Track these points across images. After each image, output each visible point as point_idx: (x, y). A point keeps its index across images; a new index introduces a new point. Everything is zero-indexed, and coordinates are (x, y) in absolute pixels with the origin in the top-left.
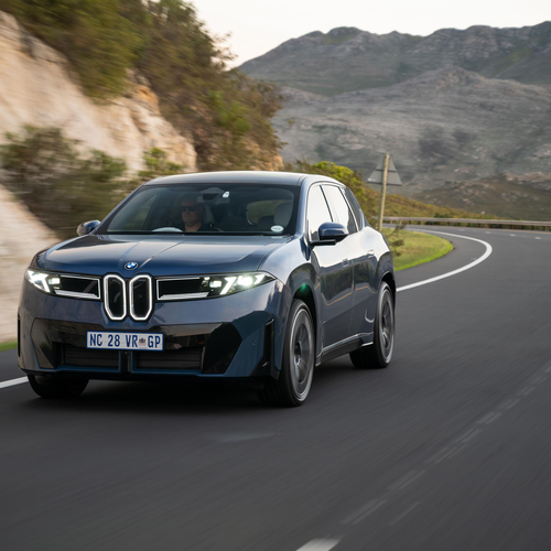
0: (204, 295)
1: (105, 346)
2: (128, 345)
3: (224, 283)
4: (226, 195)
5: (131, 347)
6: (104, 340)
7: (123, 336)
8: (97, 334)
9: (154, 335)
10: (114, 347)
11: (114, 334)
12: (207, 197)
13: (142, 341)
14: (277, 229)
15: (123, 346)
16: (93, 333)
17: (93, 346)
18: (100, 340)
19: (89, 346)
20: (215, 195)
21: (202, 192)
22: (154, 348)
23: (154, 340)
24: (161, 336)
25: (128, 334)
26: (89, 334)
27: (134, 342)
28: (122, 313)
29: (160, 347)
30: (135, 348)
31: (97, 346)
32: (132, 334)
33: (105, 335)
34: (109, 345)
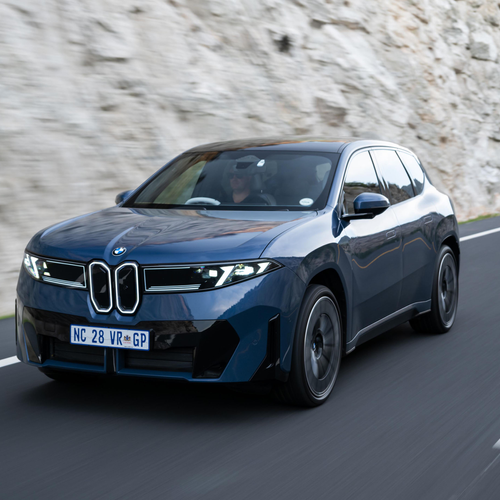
0: (196, 287)
1: (89, 342)
2: (113, 343)
3: (221, 273)
4: (261, 163)
5: (115, 345)
6: (85, 336)
7: (107, 332)
8: (81, 328)
9: (139, 332)
10: (98, 344)
11: (98, 329)
12: (241, 166)
13: (127, 338)
14: (306, 202)
15: (107, 343)
16: (77, 327)
17: (77, 342)
18: (84, 335)
19: (73, 341)
20: (250, 164)
21: (237, 160)
22: (139, 347)
23: (139, 338)
24: (147, 333)
25: (113, 330)
26: (73, 327)
27: (119, 339)
28: (109, 305)
29: (146, 346)
30: (119, 346)
31: (81, 342)
32: (117, 330)
33: (89, 330)
34: (93, 341)
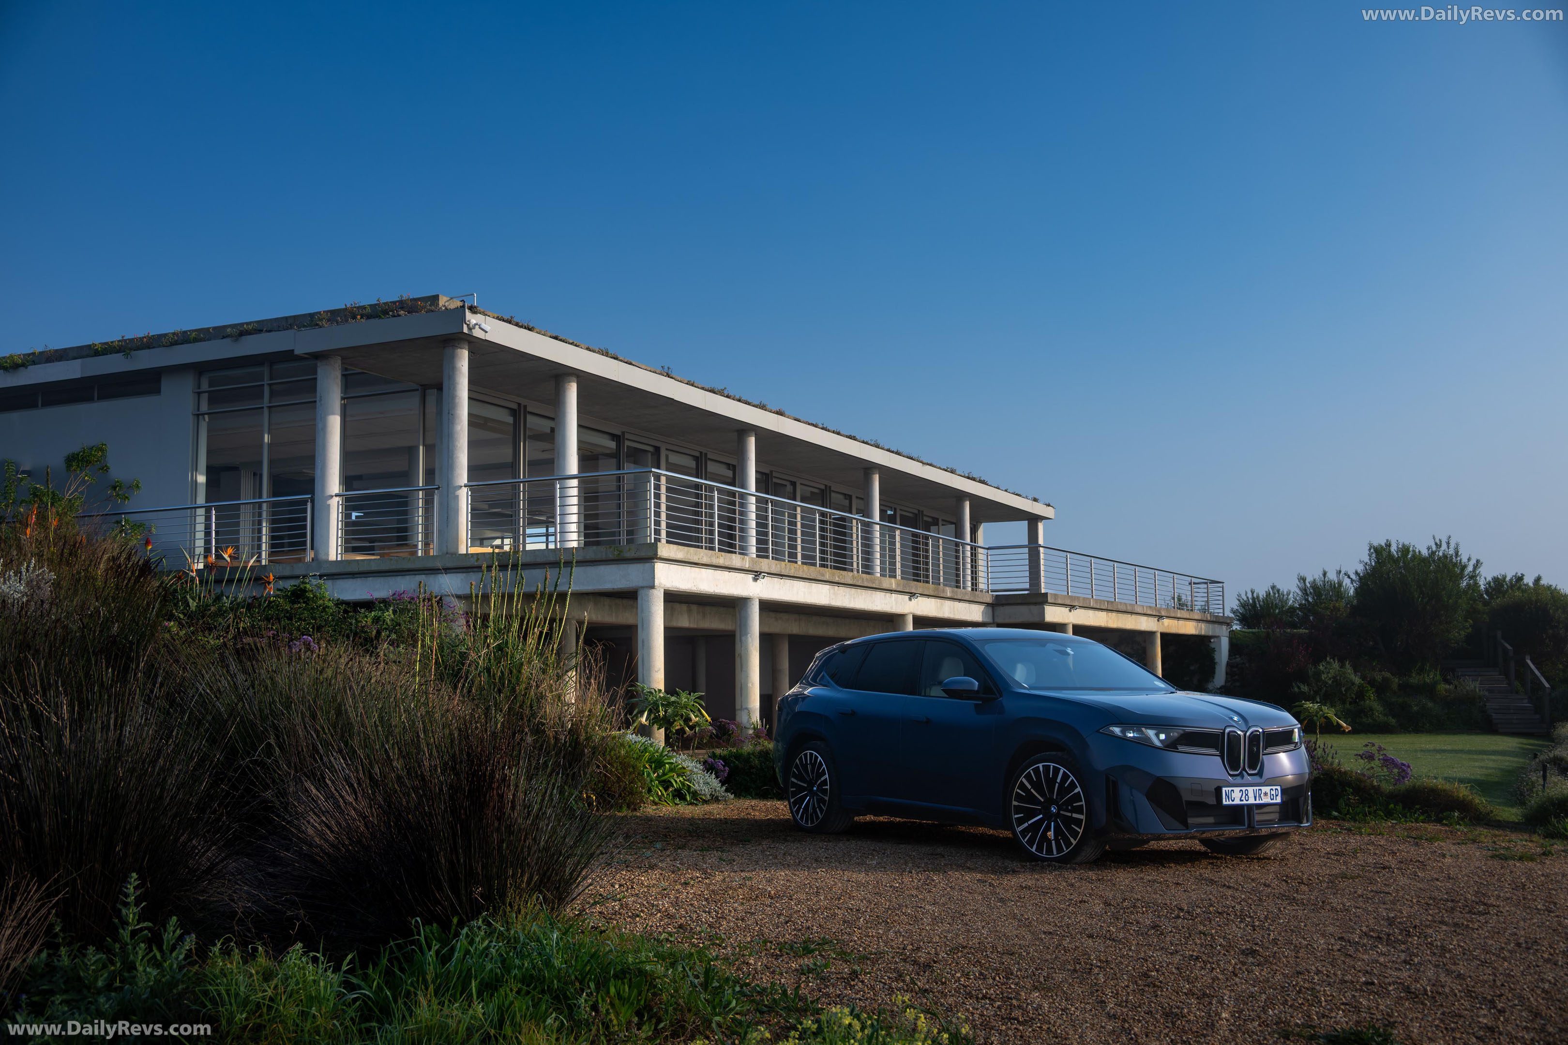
0: (1291, 747)
1: (1237, 802)
2: (1255, 799)
5: (1258, 802)
6: (1234, 796)
7: (1250, 789)
8: (1230, 789)
9: (1274, 788)
10: (1245, 802)
11: (1244, 789)
13: (1266, 794)
15: (1252, 801)
16: (1227, 789)
17: (1228, 803)
19: (1225, 802)
22: (1275, 801)
23: (1273, 792)
24: (1279, 788)
25: (1255, 788)
26: (1224, 789)
27: (1260, 796)
28: (1239, 767)
29: (1278, 800)
30: (1261, 802)
31: (1231, 802)
32: (1258, 788)
33: (1237, 790)
34: (1241, 800)
